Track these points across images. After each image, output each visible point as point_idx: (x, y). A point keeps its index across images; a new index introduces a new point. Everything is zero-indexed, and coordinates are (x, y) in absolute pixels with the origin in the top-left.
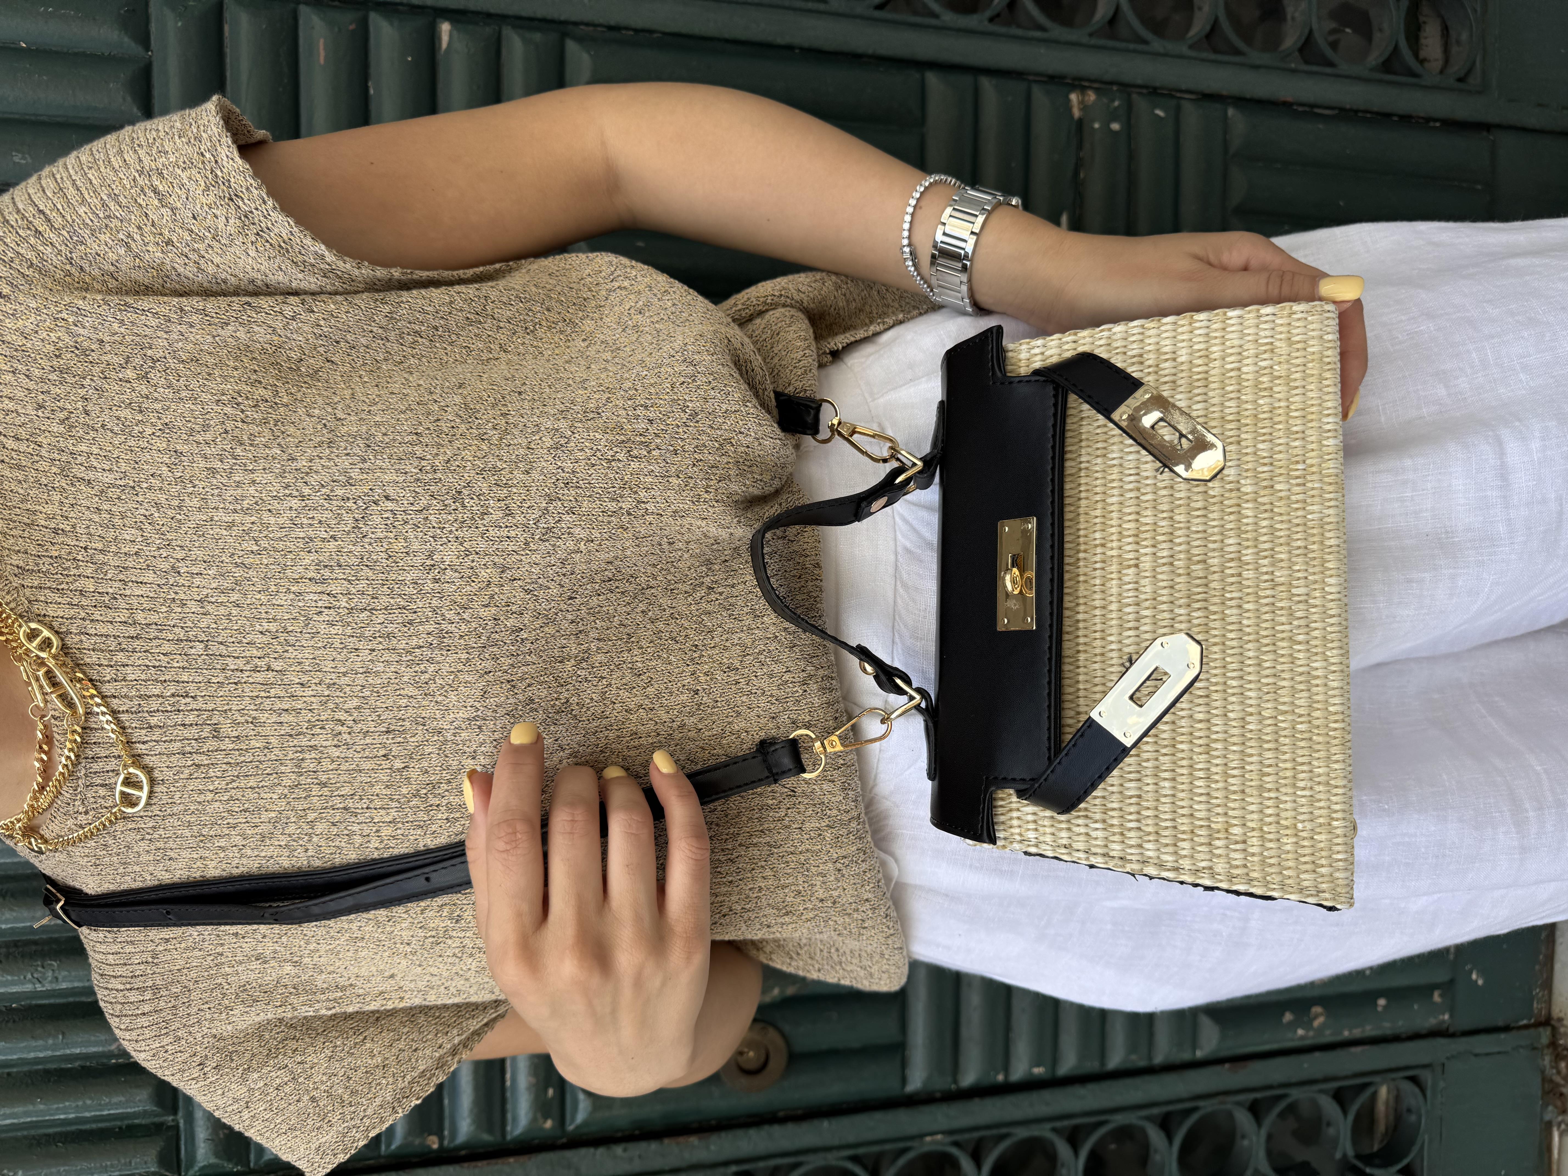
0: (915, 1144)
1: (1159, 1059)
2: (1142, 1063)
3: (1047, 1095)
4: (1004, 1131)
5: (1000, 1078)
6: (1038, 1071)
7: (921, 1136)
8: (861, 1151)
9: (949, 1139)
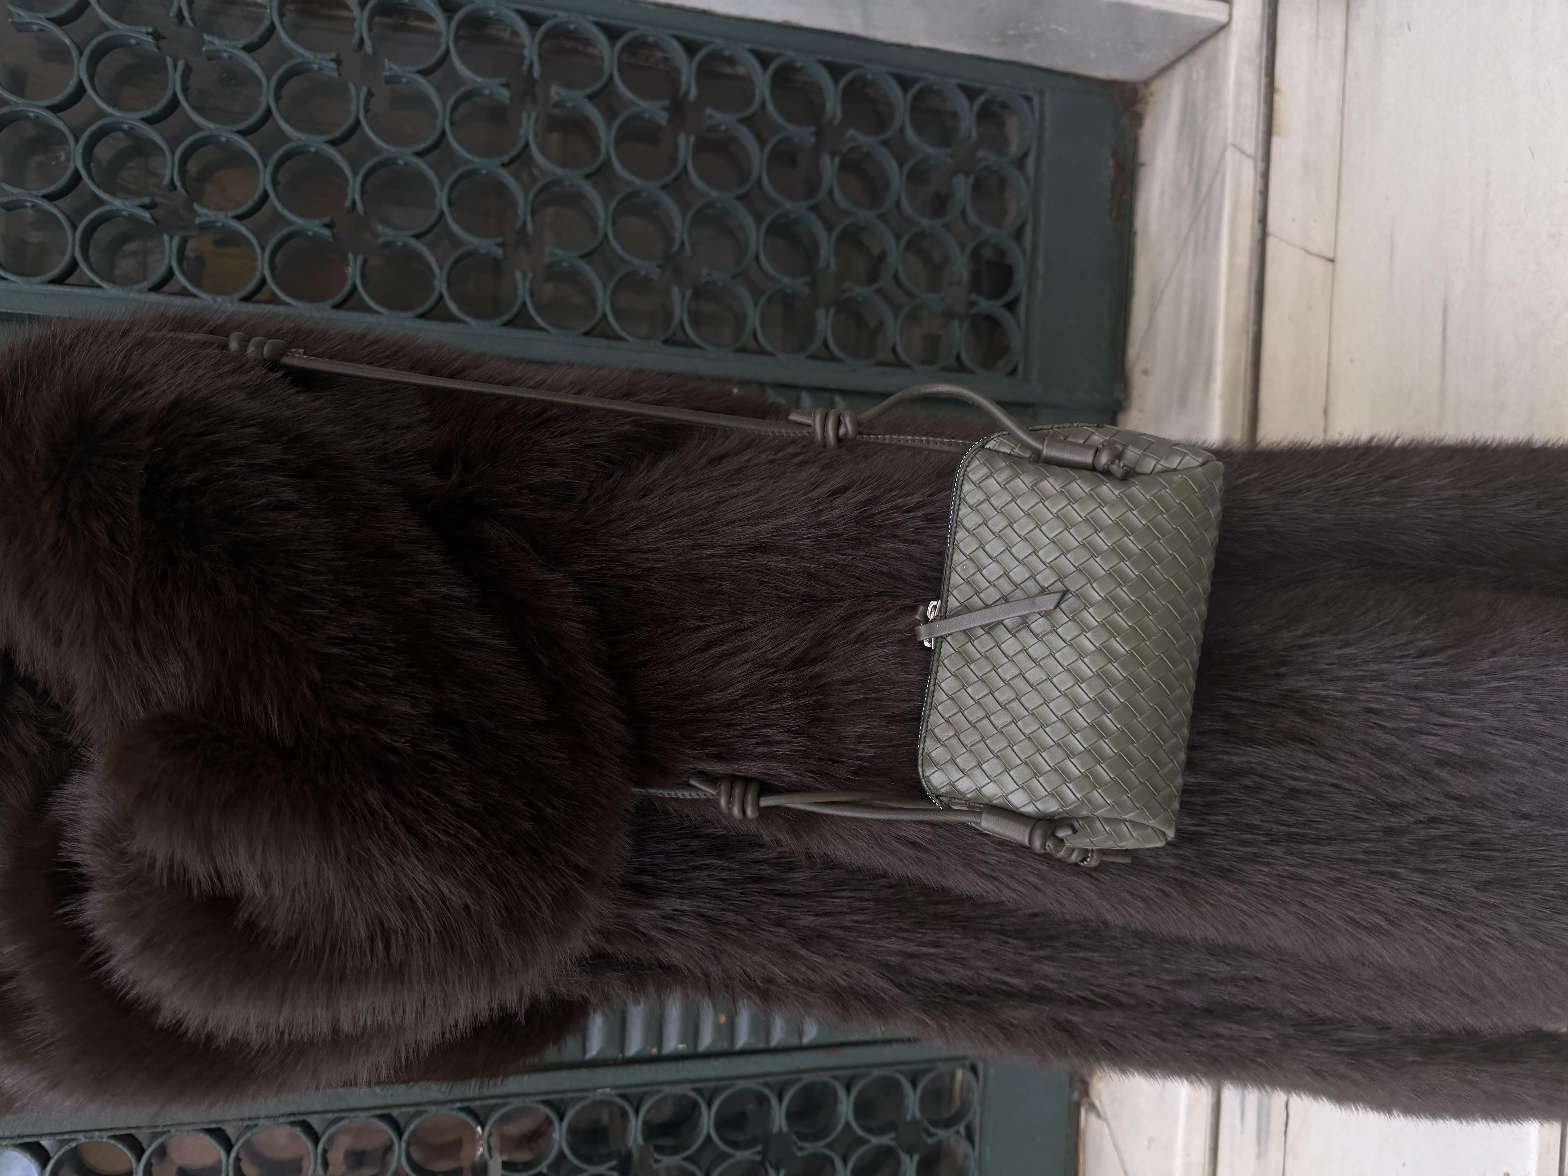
0: (591, 1094)
1: (774, 1043)
2: (761, 1045)
3: (689, 1064)
4: (656, 1088)
5: (655, 1051)
6: (681, 1047)
7: (594, 1089)
8: (550, 1097)
9: (614, 1092)
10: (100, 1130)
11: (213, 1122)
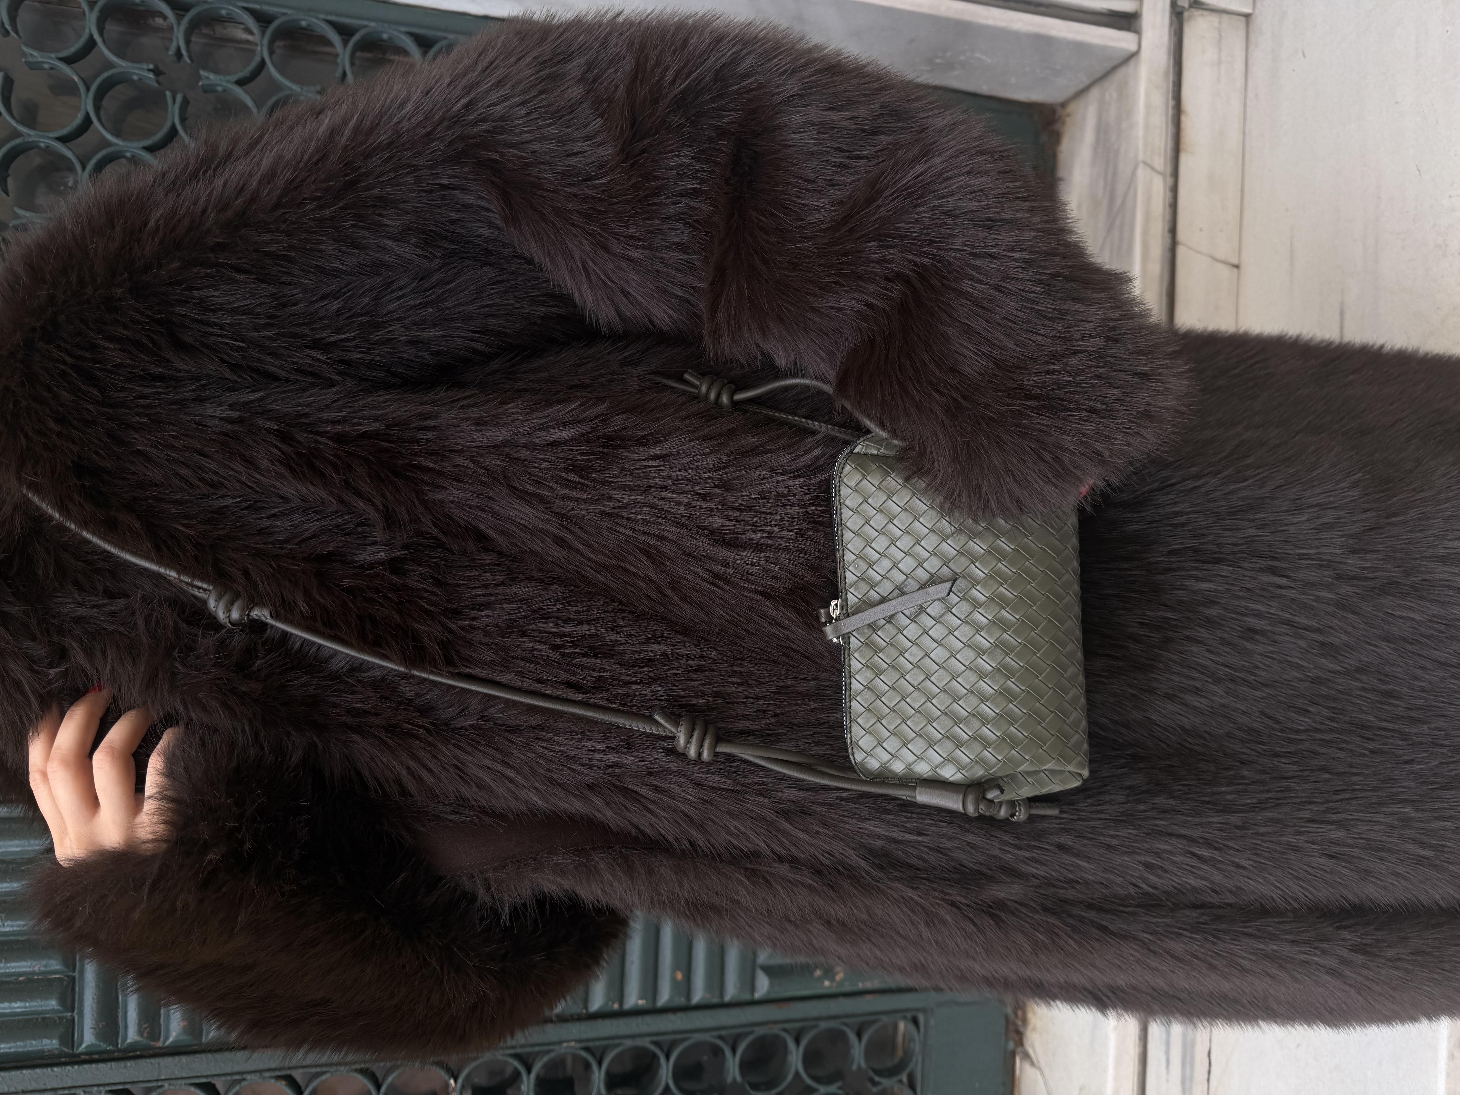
0: (557, 1047)
1: (727, 998)
2: (715, 1000)
3: (648, 1019)
4: (617, 1041)
5: (616, 1006)
6: (641, 1002)
7: (560, 1043)
9: (578, 1045)
11: (203, 1077)
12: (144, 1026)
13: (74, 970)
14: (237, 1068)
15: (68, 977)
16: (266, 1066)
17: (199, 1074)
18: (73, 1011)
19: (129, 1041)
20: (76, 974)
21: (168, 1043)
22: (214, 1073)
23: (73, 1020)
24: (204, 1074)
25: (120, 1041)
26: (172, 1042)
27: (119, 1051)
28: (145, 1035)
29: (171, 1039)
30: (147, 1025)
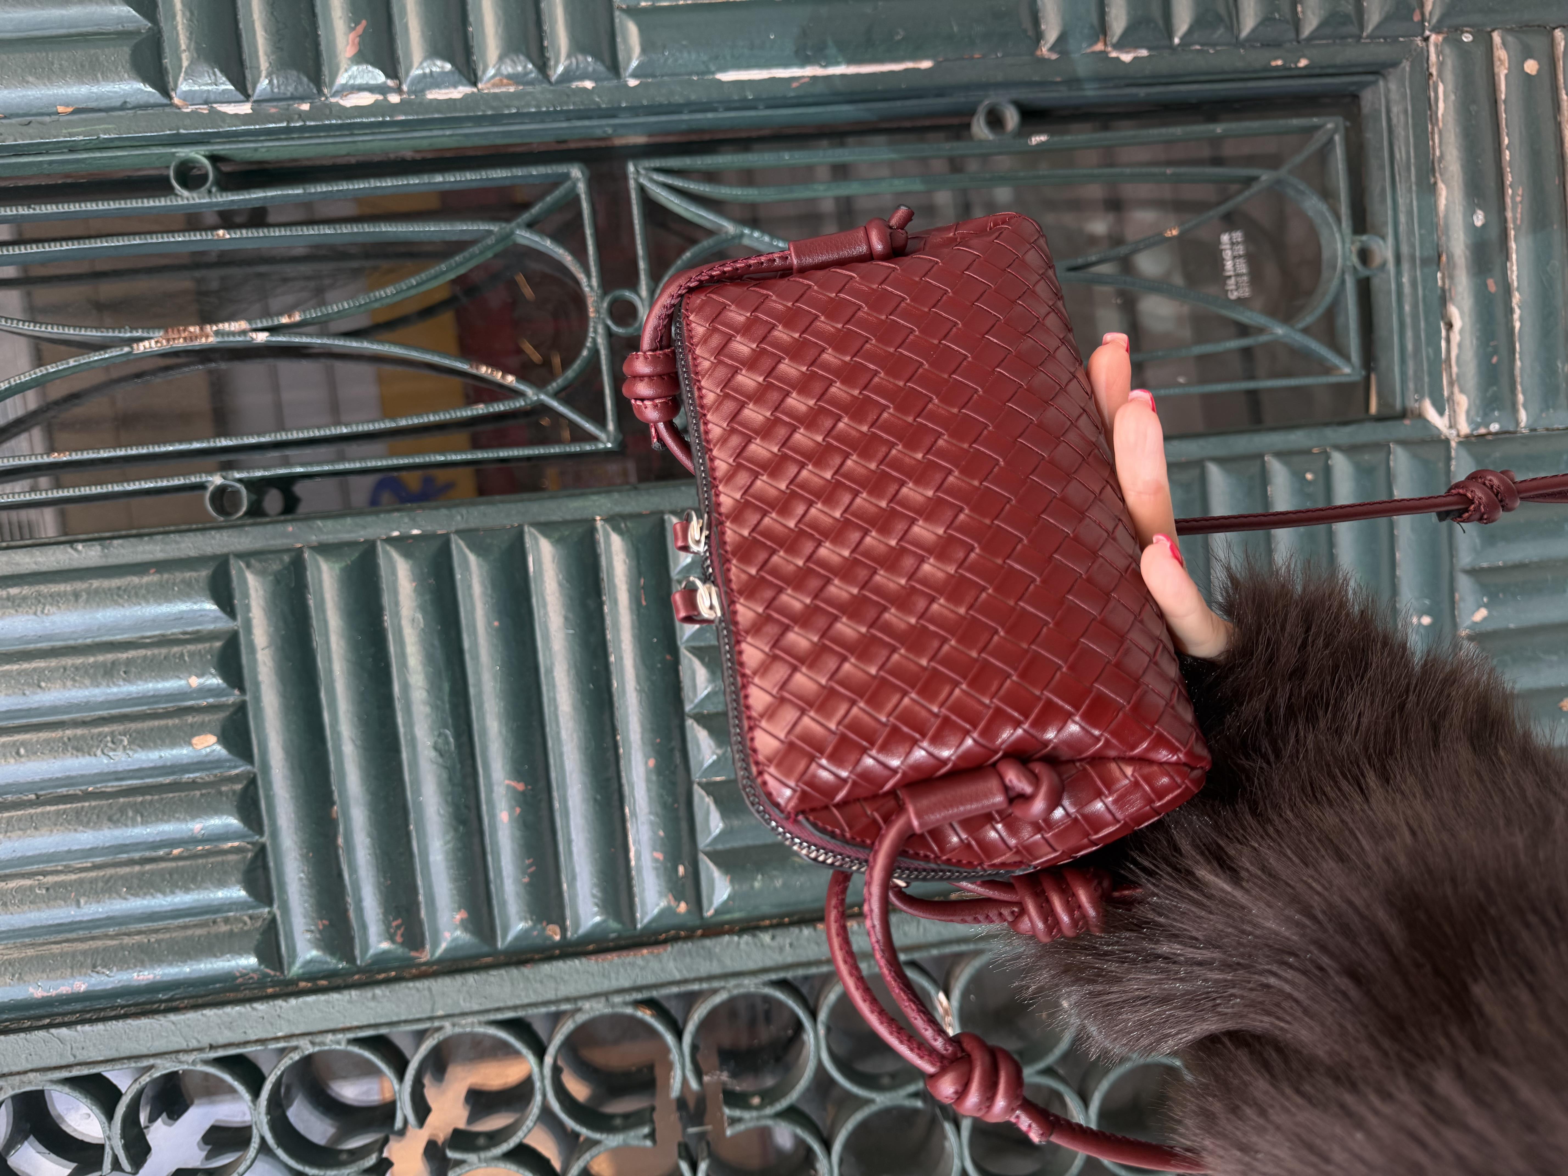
10: (334, 1031)
11: (509, 1008)
12: (394, 924)
13: (261, 832)
14: (564, 991)
15: (253, 844)
16: (615, 984)
17: (501, 1005)
18: (270, 903)
19: (372, 952)
20: (265, 839)
21: (439, 952)
22: (526, 1001)
23: (273, 920)
24: (510, 1003)
25: (357, 952)
26: (446, 951)
27: (360, 970)
28: (399, 939)
29: (443, 946)
30: (399, 921)
